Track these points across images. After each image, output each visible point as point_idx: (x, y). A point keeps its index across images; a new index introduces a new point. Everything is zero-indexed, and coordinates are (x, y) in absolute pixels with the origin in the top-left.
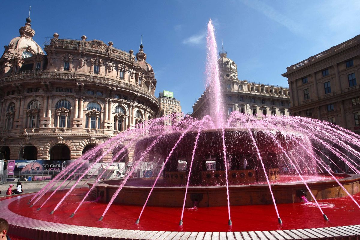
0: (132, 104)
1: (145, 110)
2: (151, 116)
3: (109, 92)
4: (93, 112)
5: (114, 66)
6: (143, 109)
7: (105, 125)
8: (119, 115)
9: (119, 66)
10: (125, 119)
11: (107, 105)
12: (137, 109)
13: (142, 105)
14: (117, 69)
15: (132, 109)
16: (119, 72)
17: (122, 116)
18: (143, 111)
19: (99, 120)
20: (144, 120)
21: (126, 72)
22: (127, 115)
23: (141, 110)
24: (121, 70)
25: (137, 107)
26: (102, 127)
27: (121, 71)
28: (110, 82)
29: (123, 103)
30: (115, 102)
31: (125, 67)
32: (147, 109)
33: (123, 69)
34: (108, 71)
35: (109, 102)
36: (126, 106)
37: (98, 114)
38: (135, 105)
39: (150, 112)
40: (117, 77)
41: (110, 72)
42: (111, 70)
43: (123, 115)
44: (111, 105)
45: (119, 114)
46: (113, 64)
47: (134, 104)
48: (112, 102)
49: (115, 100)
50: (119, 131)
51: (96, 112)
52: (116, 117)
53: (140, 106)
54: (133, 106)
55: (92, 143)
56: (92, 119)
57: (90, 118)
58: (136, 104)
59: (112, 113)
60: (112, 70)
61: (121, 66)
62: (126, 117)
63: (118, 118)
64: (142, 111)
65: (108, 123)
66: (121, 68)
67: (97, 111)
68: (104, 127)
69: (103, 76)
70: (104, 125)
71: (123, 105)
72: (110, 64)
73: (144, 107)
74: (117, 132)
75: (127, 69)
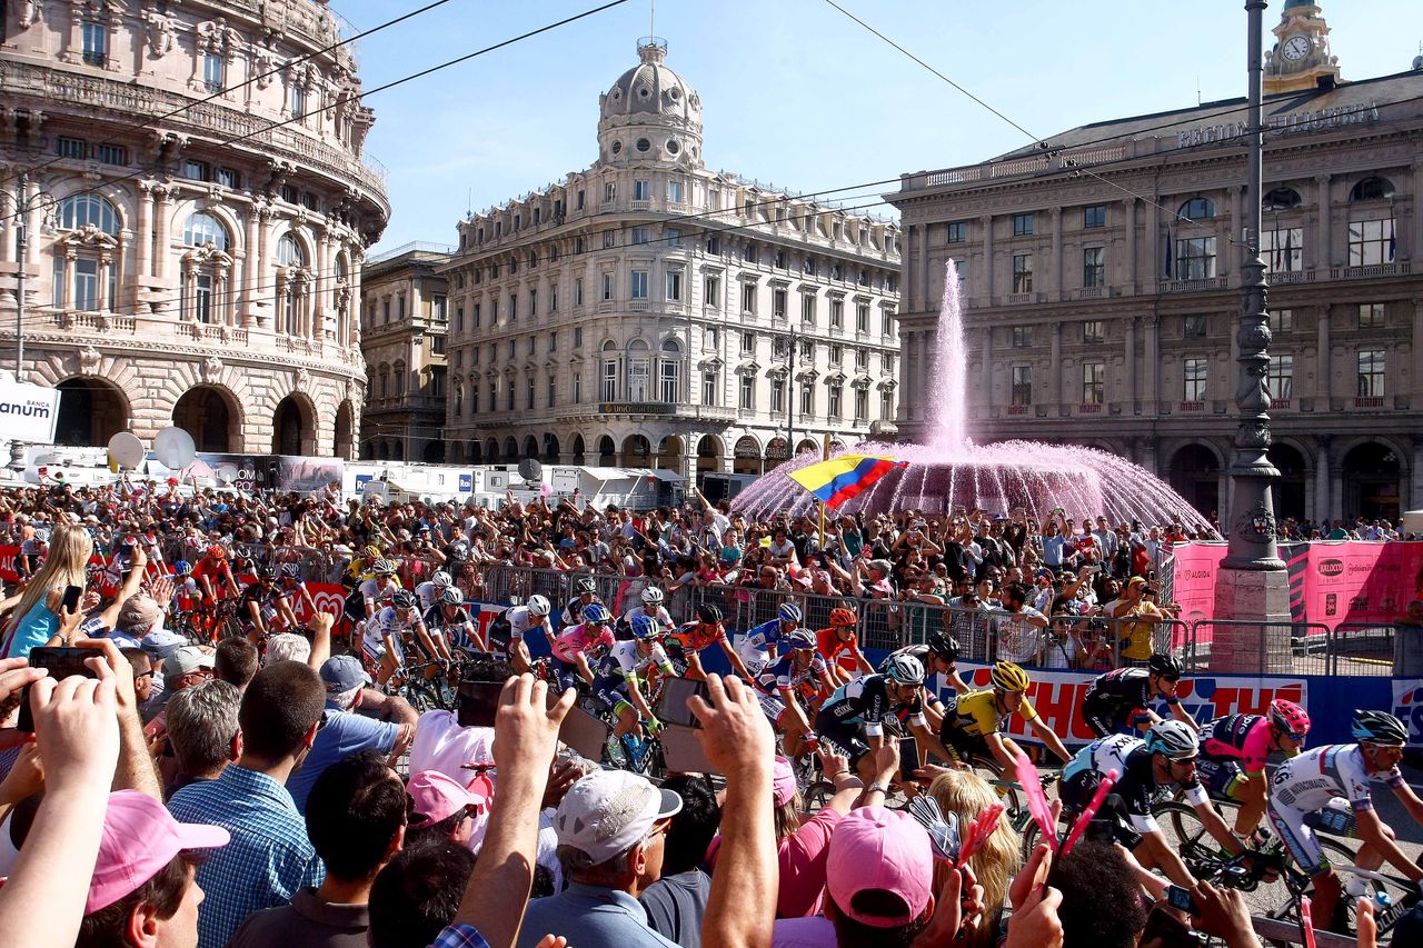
0: (260, 205)
1: (319, 231)
2: (348, 255)
3: (159, 153)
4: (85, 237)
5: (176, 30)
6: (310, 224)
7: (140, 298)
8: (201, 254)
9: (202, 27)
10: (230, 271)
11: (149, 207)
12: (285, 226)
13: (308, 211)
14: (190, 40)
15: (262, 224)
16: (201, 59)
17: (215, 258)
18: (310, 232)
19: (112, 274)
20: (316, 273)
21: (233, 57)
22: (236, 254)
23: (302, 233)
24: (211, 47)
25: (284, 216)
26: (127, 302)
27: (210, 50)
28: (162, 108)
29: (218, 201)
30: (185, 194)
31: (228, 33)
32: (330, 228)
33: (219, 44)
34: (146, 51)
35: (158, 197)
36: (233, 211)
37: (106, 246)
38: (273, 209)
39: (343, 239)
40: (191, 79)
41: (155, 56)
42: (162, 49)
43: (222, 253)
44: (167, 209)
45: (203, 250)
46: (171, 20)
47: (270, 205)
48: (172, 195)
49: (186, 186)
50: (201, 325)
51: (98, 240)
52: (186, 263)
53: (296, 213)
54: (263, 216)
55: (84, 372)
56: (79, 269)
57: (73, 265)
58: (280, 203)
59: (172, 247)
60: (169, 49)
61: (209, 28)
62: (233, 264)
63: (196, 269)
64: (307, 234)
65: (154, 289)
66: (212, 39)
67: (102, 235)
68: (133, 306)
69: (125, 73)
70: (134, 295)
71: (218, 209)
72: (156, 18)
73: (319, 218)
74: (194, 327)
75: (236, 43)
